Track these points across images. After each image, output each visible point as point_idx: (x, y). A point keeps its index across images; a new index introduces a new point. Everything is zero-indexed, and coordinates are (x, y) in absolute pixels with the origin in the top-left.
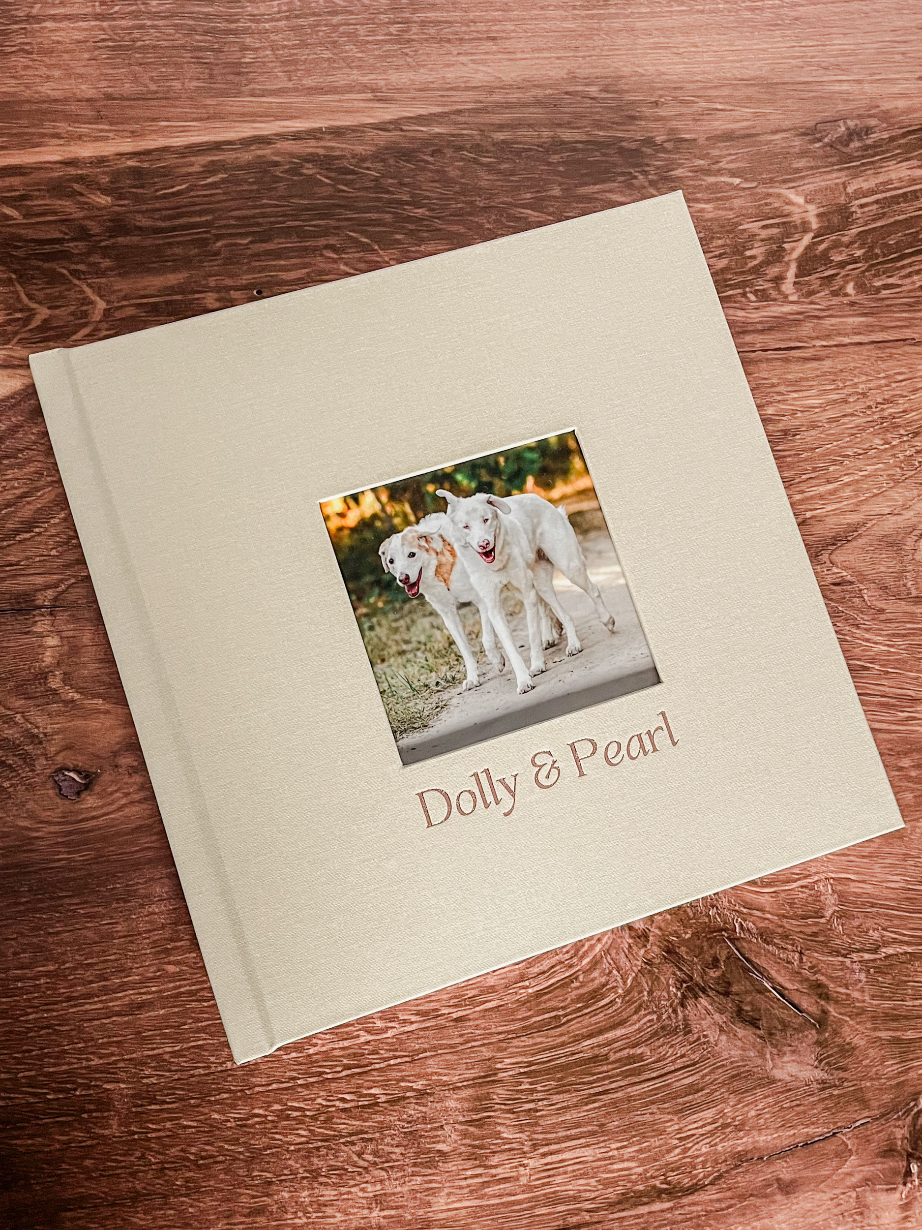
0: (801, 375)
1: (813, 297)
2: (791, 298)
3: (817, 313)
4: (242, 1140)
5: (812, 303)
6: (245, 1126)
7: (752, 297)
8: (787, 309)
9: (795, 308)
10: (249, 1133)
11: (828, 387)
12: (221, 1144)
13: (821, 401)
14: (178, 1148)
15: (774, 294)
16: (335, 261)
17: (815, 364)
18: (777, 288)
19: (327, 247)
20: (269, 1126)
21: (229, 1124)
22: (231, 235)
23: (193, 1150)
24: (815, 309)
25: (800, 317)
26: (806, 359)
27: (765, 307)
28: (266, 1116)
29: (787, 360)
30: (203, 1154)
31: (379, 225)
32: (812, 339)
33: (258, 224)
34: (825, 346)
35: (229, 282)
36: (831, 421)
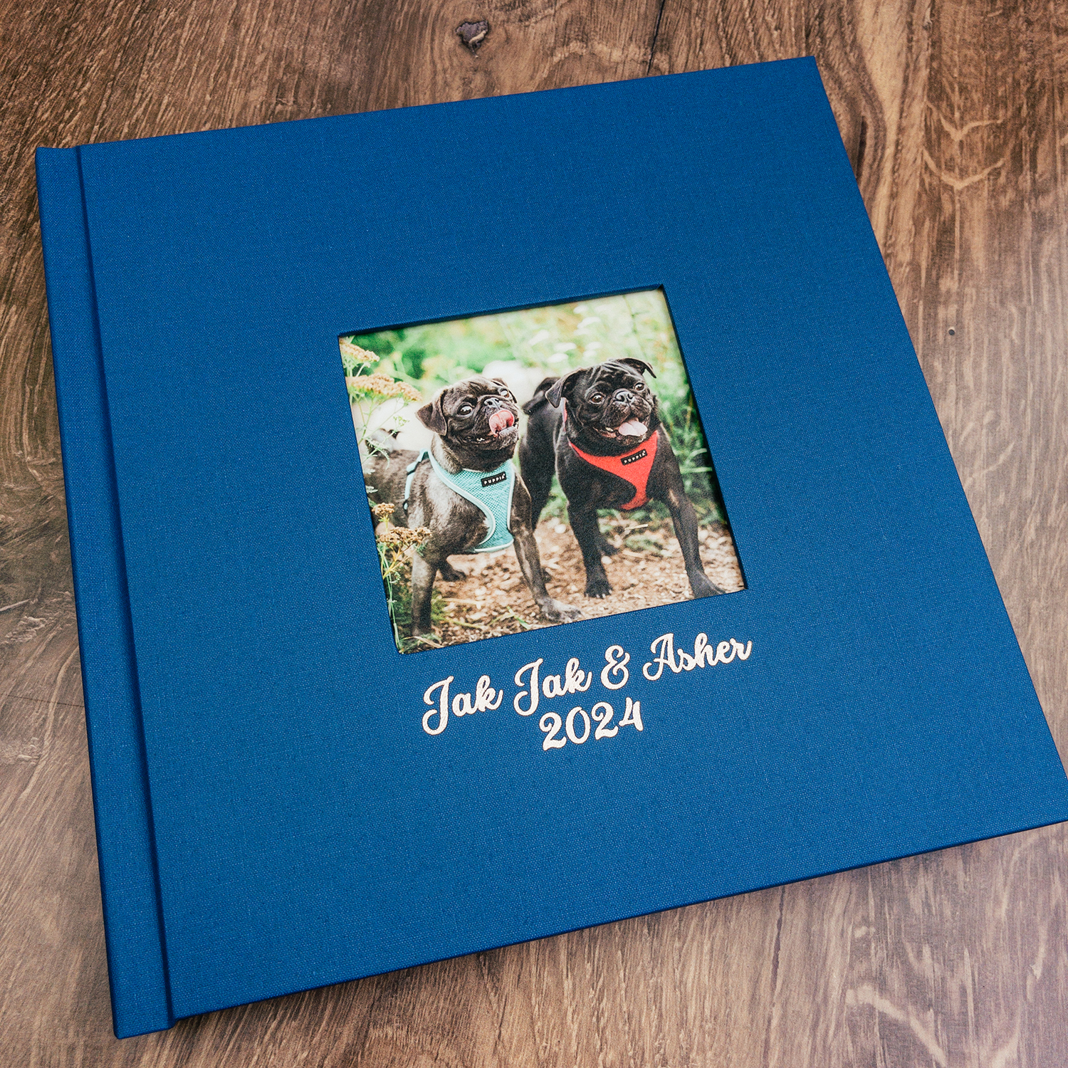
0: (734, 967)
1: (846, 1029)
2: (850, 993)
3: (822, 1027)
4: (67, 66)
5: (838, 1026)
6: (79, 72)
7: (860, 933)
8: (836, 981)
9: (835, 995)
10: (70, 74)
11: (707, 1004)
12: (73, 50)
13: (689, 985)
14: (89, 18)
15: (861, 968)
16: (980, 419)
17: (746, 996)
18: (868, 977)
19: (998, 416)
20: (68, 91)
21: (88, 60)
22: (1023, 323)
23: (80, 28)
24: (828, 1027)
25: (819, 999)
26: (755, 983)
27: (844, 947)
28: (79, 91)
29: (759, 953)
30: (72, 34)
31: (1019, 479)
32: (785, 1005)
33: (1033, 354)
34: (769, 1022)
35: (968, 307)
36: (658, 989)
